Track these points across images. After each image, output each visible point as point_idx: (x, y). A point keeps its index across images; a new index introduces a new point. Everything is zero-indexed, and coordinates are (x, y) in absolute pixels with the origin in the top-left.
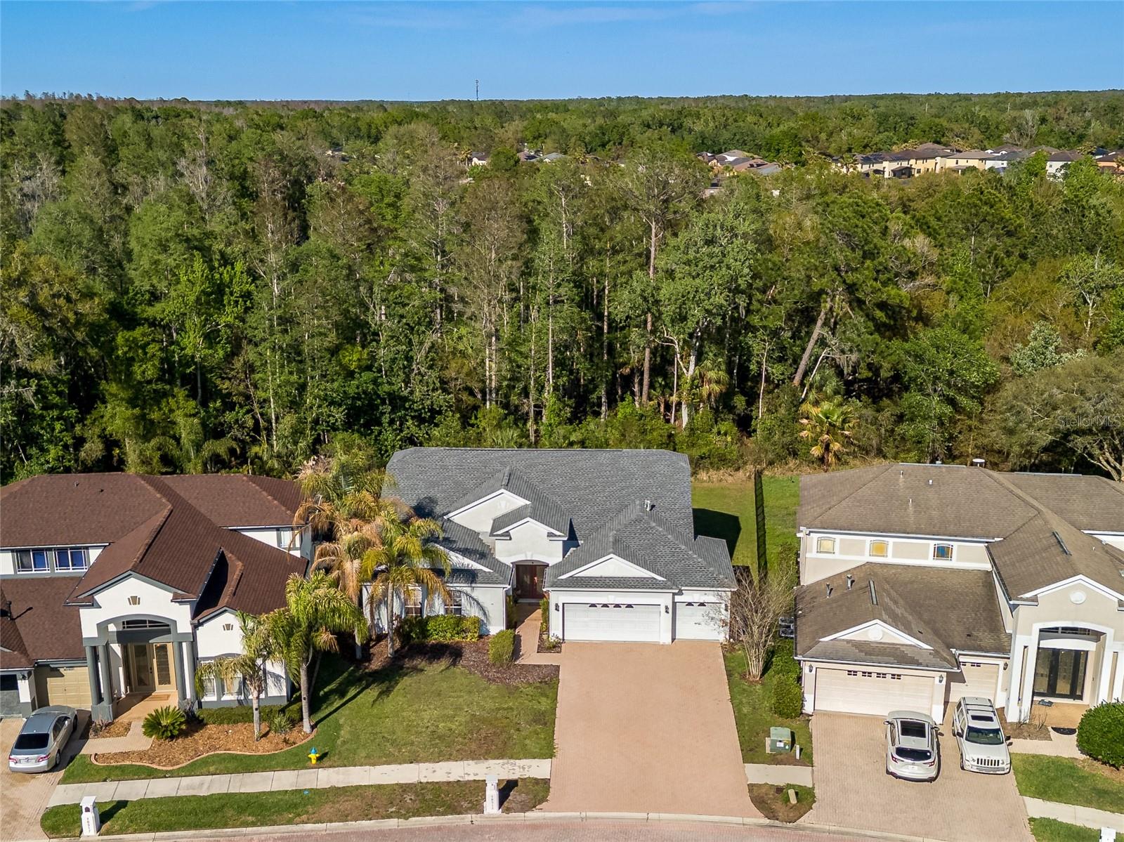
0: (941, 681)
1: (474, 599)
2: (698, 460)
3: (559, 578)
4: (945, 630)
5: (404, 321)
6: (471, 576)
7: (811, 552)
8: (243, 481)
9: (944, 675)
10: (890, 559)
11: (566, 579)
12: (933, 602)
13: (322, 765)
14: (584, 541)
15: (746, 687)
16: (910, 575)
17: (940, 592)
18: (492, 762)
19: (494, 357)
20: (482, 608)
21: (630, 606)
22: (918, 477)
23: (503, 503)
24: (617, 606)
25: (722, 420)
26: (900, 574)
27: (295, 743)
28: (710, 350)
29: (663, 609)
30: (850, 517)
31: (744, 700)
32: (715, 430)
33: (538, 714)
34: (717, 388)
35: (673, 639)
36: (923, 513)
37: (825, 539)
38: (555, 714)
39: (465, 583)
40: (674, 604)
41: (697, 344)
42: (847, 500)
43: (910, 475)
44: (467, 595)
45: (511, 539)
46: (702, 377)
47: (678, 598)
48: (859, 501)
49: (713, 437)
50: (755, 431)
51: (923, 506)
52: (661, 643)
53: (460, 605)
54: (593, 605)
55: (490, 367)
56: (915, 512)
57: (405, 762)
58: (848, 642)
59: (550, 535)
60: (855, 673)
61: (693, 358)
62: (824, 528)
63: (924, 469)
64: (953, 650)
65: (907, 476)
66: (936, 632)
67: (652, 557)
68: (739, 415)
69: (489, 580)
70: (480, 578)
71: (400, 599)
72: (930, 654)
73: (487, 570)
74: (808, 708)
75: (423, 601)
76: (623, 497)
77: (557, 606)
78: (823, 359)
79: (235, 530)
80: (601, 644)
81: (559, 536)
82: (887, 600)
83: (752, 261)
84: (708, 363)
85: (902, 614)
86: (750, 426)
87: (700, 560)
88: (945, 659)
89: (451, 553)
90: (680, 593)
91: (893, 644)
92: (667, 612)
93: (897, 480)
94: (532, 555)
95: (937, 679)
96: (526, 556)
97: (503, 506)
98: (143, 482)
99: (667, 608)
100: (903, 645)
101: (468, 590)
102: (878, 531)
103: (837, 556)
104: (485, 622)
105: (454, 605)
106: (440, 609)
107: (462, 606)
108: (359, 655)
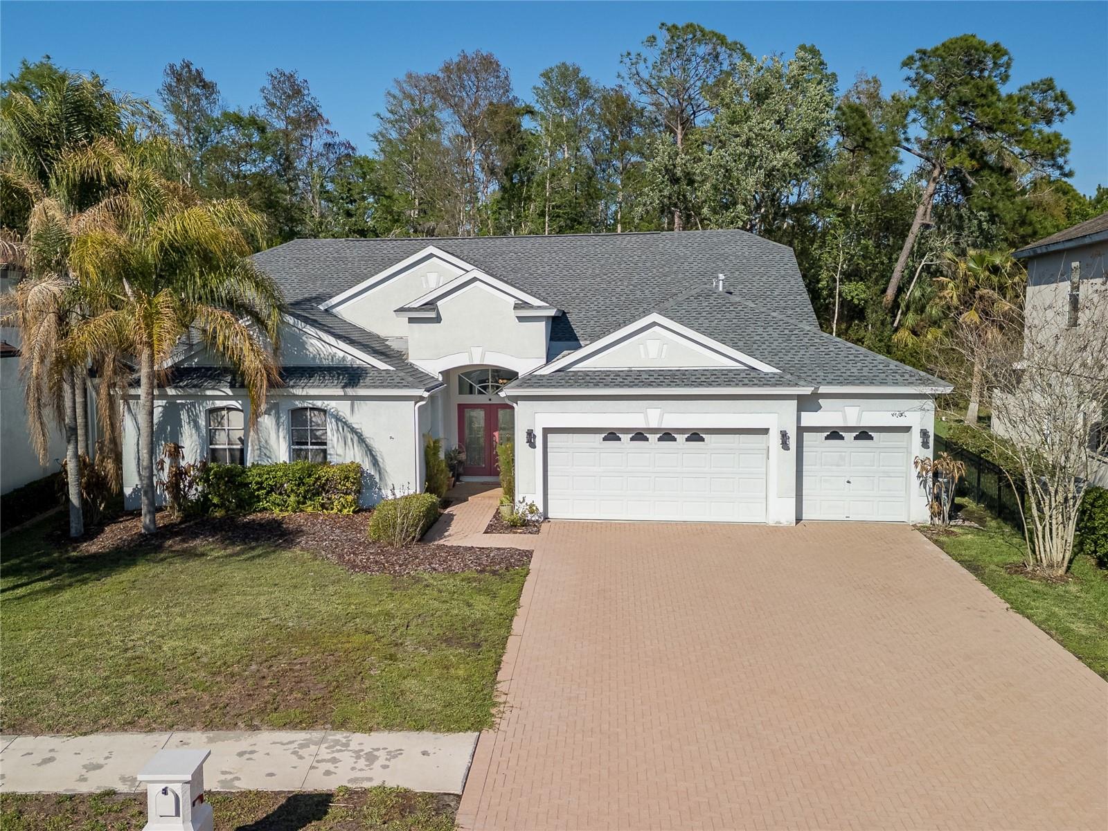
1: (353, 431)
3: (536, 374)
11: (551, 375)
18: (266, 738)
20: (369, 451)
21: (695, 436)
23: (432, 278)
24: (667, 437)
29: (774, 439)
33: (459, 625)
35: (798, 520)
38: (509, 627)
40: (801, 430)
44: (338, 419)
45: (439, 317)
47: (808, 421)
52: (772, 524)
53: (325, 444)
54: (612, 435)
59: (518, 306)
70: (367, 382)
71: (198, 430)
73: (383, 366)
75: (247, 434)
77: (530, 435)
80: (632, 524)
81: (539, 307)
90: (815, 403)
92: (785, 445)
94: (483, 355)
96: (471, 357)
99: (784, 435)
101: (343, 408)
104: (377, 480)
105: (312, 444)
106: (281, 451)
107: (328, 447)
108: (76, 526)
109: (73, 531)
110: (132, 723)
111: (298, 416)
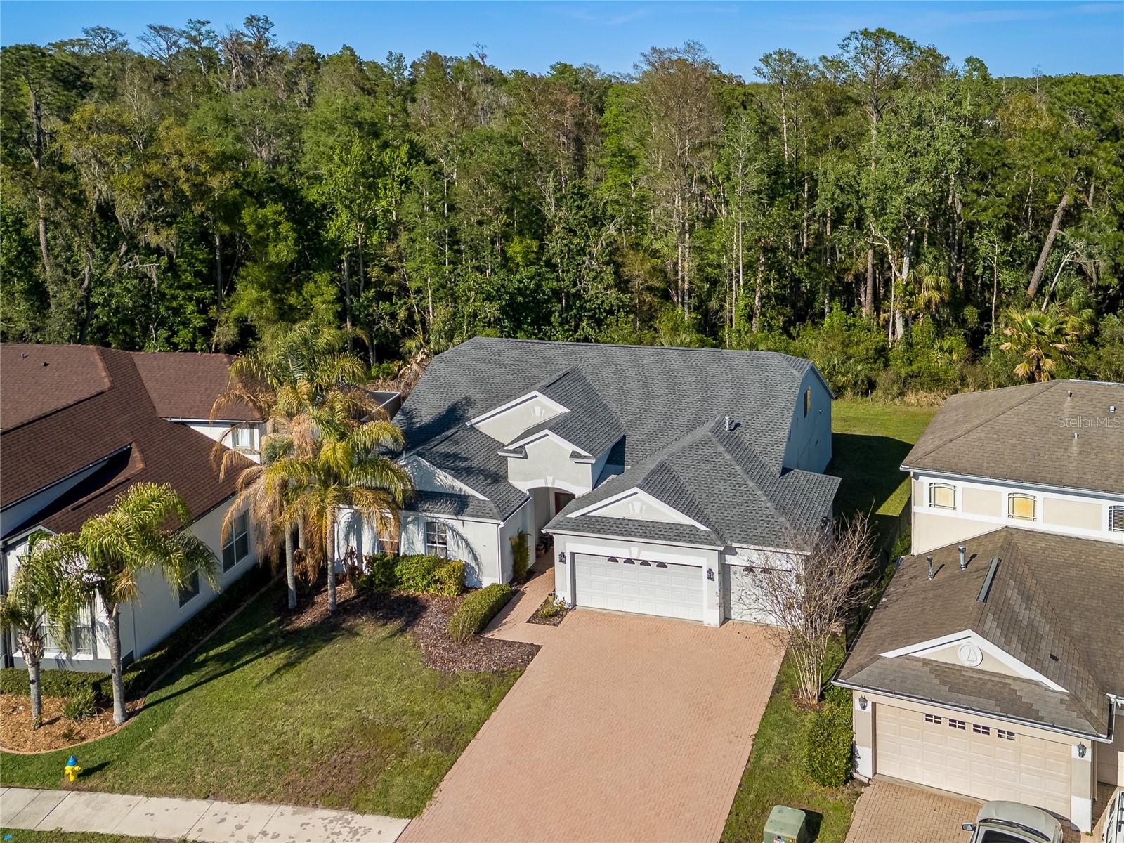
0: (1082, 755)
1: (462, 538)
2: (906, 378)
3: (567, 516)
4: (1105, 656)
5: (582, 213)
6: (461, 504)
7: (921, 505)
8: (222, 362)
9: (1088, 744)
10: (1040, 526)
11: (576, 519)
12: (1096, 603)
13: (82, 785)
14: (632, 466)
15: (790, 715)
16: (1068, 553)
17: (1112, 587)
18: (318, 814)
19: (687, 255)
20: (472, 551)
21: (662, 565)
22: (1095, 402)
23: (537, 409)
24: (645, 563)
25: (950, 335)
26: (1053, 550)
27: (83, 739)
28: (929, 253)
29: (706, 574)
30: (978, 455)
31: (776, 740)
32: (937, 346)
34: (936, 296)
35: (725, 620)
36: (1093, 456)
37: (941, 485)
39: (449, 513)
40: (722, 567)
41: (912, 244)
42: (979, 430)
43: (1083, 397)
44: (453, 531)
45: (526, 457)
46: (919, 282)
47: (730, 559)
48: (997, 432)
49: (935, 355)
50: (987, 348)
51: (1094, 445)
52: (705, 624)
53: (445, 544)
54: (613, 559)
55: (683, 267)
56: (1080, 453)
57: (197, 796)
58: (926, 662)
59: (574, 455)
60: (938, 720)
61: (906, 260)
62: (936, 470)
63: (1106, 390)
64: (1113, 697)
65: (1076, 399)
66: (1088, 661)
67: (704, 496)
68: (972, 328)
69: (482, 513)
70: (470, 509)
71: (372, 529)
72: (1062, 701)
73: (482, 498)
74: (864, 769)
75: (400, 534)
76: (704, 409)
77: (563, 555)
78: (1065, 265)
79: (183, 423)
80: (623, 617)
81: (586, 457)
82: (1012, 594)
83: (964, 146)
84: (924, 267)
85: (1031, 621)
86: (982, 342)
87: (769, 504)
88: (1087, 715)
89: (438, 471)
90: (732, 551)
91: (1001, 675)
92: (711, 578)
93: (1062, 404)
94: (553, 481)
95: (1075, 752)
96: (546, 482)
97: (538, 413)
98: (97, 357)
99: (710, 572)
100: (1015, 679)
101: (457, 524)
102: (1017, 479)
103: (960, 513)
104: (477, 570)
105: (439, 543)
106: (420, 547)
107: (448, 546)
108: (292, 603)
109: (290, 605)
110: (264, 798)
111: (430, 527)
